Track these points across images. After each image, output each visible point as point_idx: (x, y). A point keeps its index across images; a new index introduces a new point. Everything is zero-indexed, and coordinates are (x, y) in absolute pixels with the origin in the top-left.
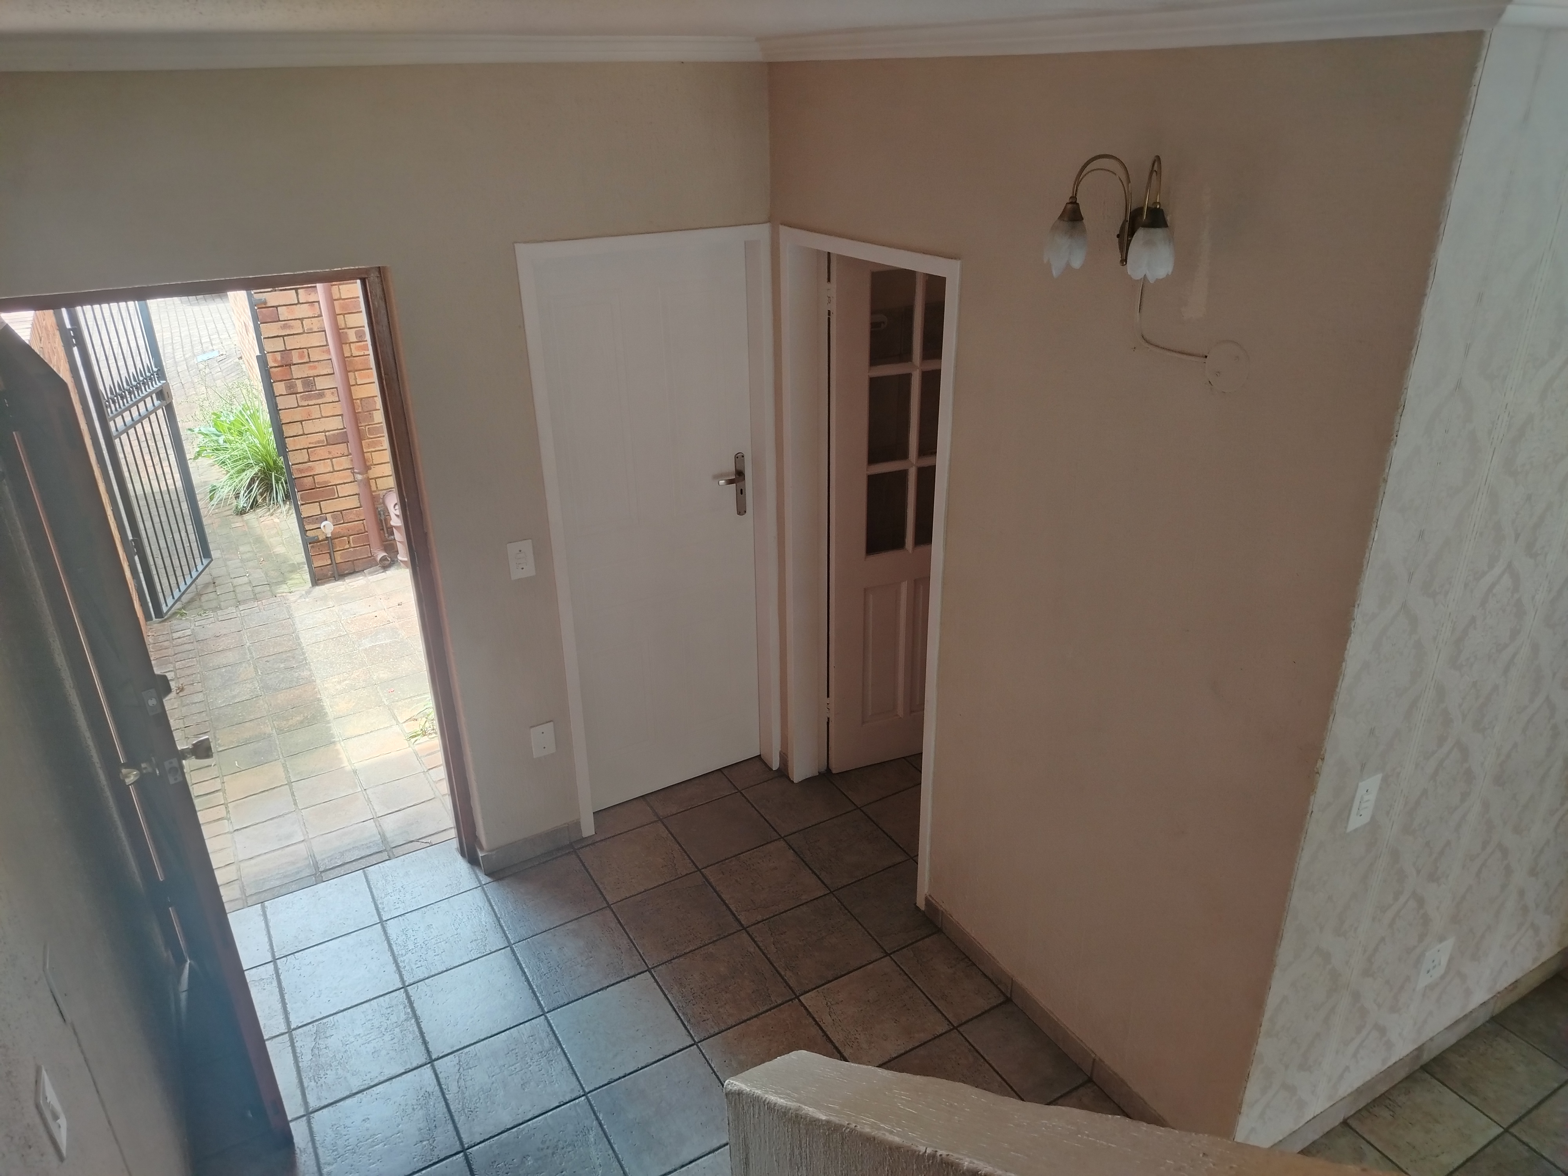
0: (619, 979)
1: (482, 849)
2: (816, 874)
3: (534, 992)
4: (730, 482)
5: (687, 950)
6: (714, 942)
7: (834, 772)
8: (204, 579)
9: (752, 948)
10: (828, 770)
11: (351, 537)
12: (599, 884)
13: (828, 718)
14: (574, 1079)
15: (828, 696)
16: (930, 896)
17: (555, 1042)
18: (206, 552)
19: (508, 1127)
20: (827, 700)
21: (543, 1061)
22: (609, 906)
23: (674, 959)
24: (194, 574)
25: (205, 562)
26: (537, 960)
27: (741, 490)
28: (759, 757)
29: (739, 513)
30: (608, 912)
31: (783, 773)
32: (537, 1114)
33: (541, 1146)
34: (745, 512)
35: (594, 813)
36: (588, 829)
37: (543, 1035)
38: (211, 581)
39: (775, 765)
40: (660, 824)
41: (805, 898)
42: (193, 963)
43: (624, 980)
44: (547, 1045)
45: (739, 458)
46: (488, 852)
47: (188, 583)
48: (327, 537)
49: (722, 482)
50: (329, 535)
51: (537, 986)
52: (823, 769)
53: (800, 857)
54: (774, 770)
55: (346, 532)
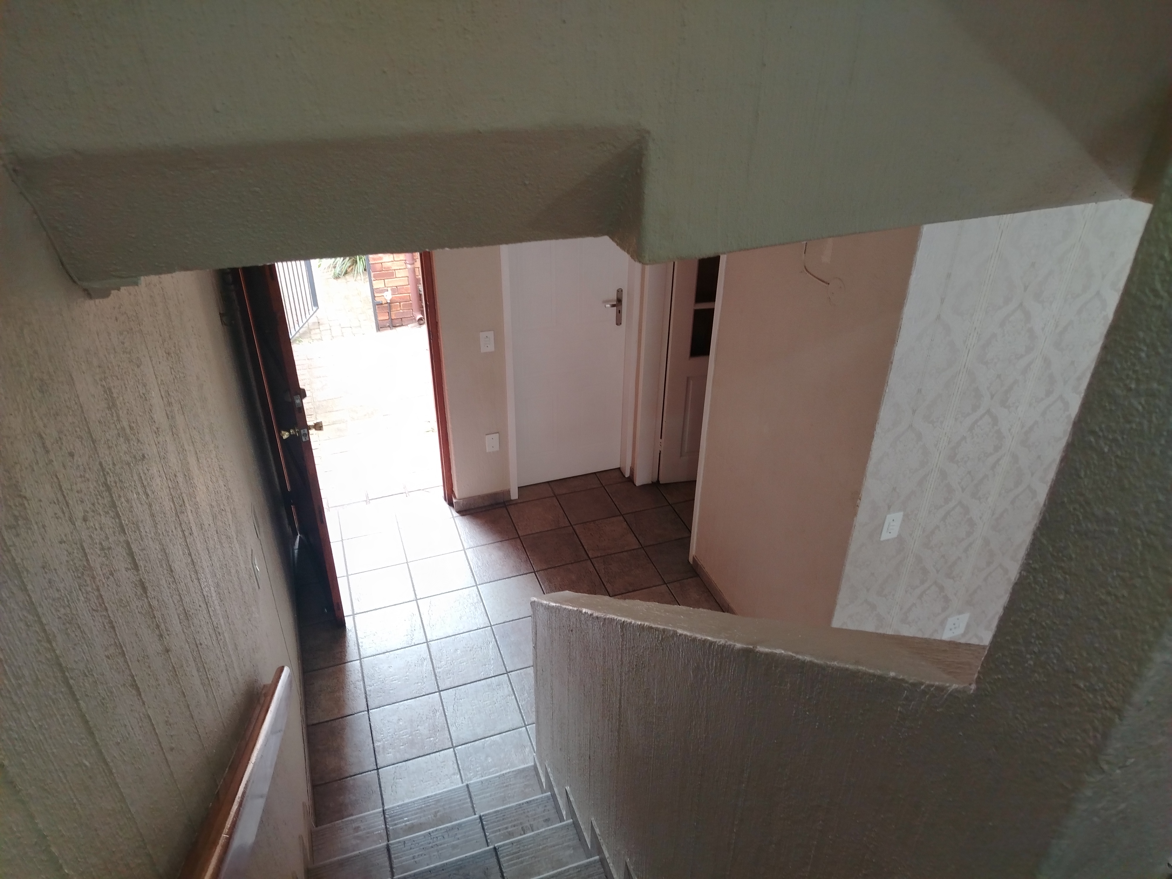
0: (518, 574)
1: (455, 497)
2: (636, 537)
3: (473, 574)
4: (613, 306)
5: (556, 565)
6: (572, 563)
7: (661, 482)
8: (313, 319)
9: (592, 569)
10: (658, 481)
11: (401, 304)
12: (516, 525)
13: (660, 451)
14: (487, 618)
15: (661, 438)
16: (696, 556)
17: (480, 600)
18: (315, 303)
19: (450, 635)
20: (661, 440)
21: (473, 608)
22: (519, 537)
23: (549, 568)
24: (308, 316)
25: (315, 309)
26: (477, 559)
27: (619, 311)
28: (619, 469)
29: (617, 324)
30: (518, 540)
31: (631, 480)
32: (465, 631)
33: (465, 646)
34: (621, 324)
35: (518, 487)
36: (514, 495)
37: (474, 595)
38: (317, 321)
39: (627, 475)
40: (555, 498)
41: (626, 548)
42: (301, 536)
43: (520, 575)
44: (476, 600)
45: (620, 291)
46: (458, 499)
47: (304, 322)
48: (387, 302)
49: (608, 306)
50: (389, 301)
51: (475, 572)
52: (655, 480)
53: (629, 527)
54: (626, 477)
55: (398, 300)
